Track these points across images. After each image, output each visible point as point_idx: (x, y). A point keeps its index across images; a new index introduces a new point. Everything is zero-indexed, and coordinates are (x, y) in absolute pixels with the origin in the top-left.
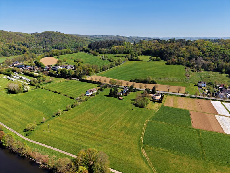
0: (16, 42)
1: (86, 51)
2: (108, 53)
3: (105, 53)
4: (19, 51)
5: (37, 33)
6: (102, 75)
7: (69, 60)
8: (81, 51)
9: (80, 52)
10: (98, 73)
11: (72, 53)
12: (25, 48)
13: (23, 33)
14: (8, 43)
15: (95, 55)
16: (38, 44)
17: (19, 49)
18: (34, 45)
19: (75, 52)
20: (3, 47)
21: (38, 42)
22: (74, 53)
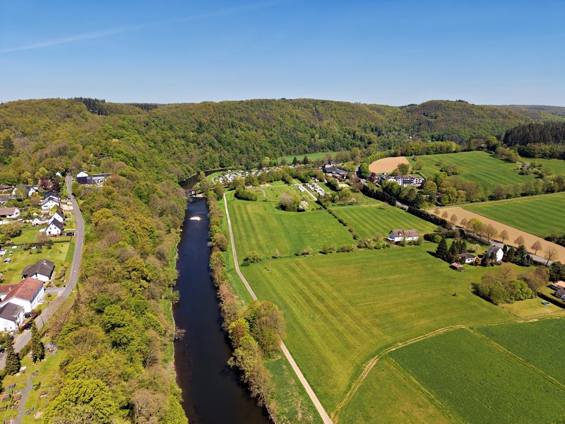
0: (362, 124)
1: (491, 149)
2: (552, 156)
3: (544, 156)
4: (358, 143)
5: (412, 105)
6: (475, 211)
7: (433, 166)
8: (480, 149)
9: (476, 150)
10: (472, 202)
11: (455, 152)
12: (373, 136)
13: (385, 106)
14: (347, 127)
15: (508, 160)
16: (403, 130)
17: (361, 139)
18: (395, 130)
19: (465, 151)
20: (334, 134)
21: (405, 125)
22: (459, 152)
